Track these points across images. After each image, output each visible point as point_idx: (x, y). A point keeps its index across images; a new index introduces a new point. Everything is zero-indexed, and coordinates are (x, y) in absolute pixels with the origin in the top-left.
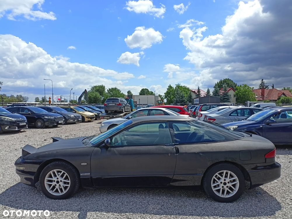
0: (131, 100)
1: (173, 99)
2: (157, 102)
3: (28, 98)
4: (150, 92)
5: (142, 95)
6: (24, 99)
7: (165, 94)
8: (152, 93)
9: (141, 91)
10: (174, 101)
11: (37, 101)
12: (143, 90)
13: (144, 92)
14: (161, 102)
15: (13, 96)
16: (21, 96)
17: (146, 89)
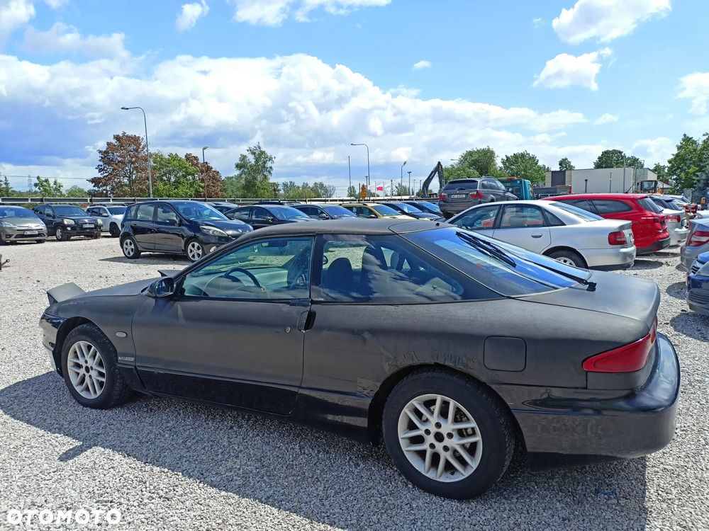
0: (521, 182)
1: (697, 176)
2: (639, 186)
3: (334, 189)
4: (629, 158)
5: (602, 167)
6: (326, 191)
7: (670, 162)
8: (634, 163)
9: (599, 158)
10: (698, 181)
11: (351, 196)
12: (606, 153)
13: (609, 160)
14: (649, 185)
15: (307, 184)
16: (322, 185)
17: (615, 152)
